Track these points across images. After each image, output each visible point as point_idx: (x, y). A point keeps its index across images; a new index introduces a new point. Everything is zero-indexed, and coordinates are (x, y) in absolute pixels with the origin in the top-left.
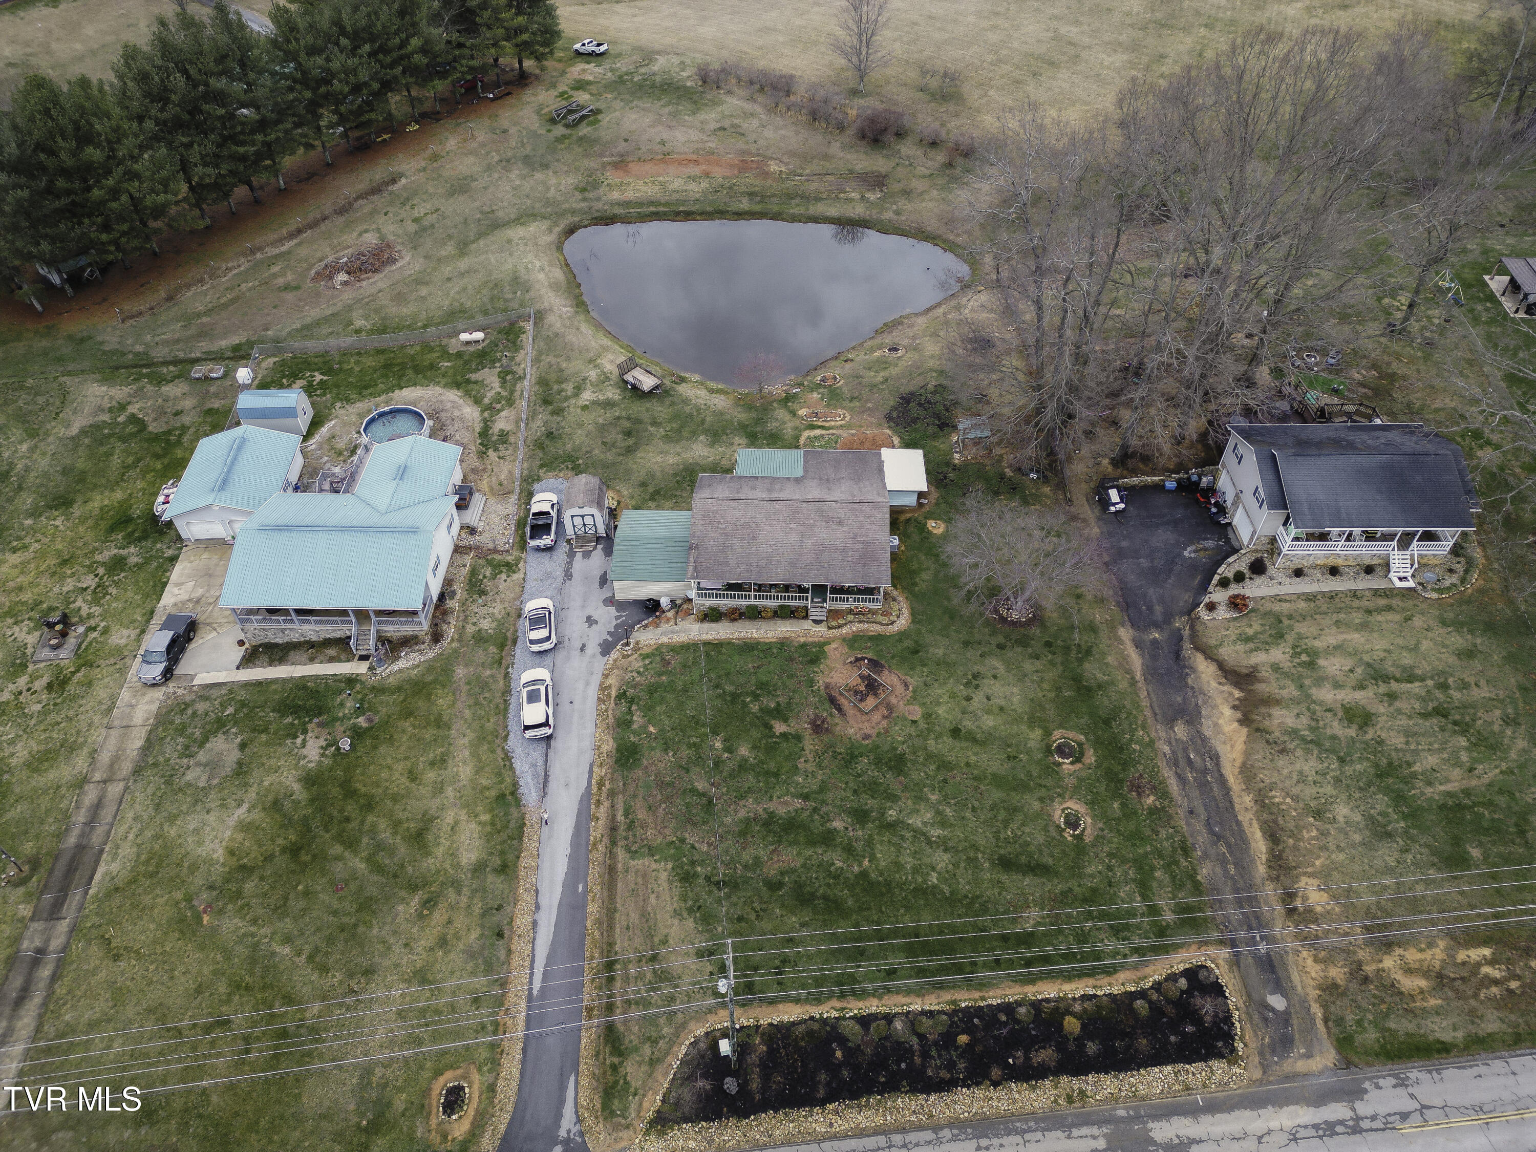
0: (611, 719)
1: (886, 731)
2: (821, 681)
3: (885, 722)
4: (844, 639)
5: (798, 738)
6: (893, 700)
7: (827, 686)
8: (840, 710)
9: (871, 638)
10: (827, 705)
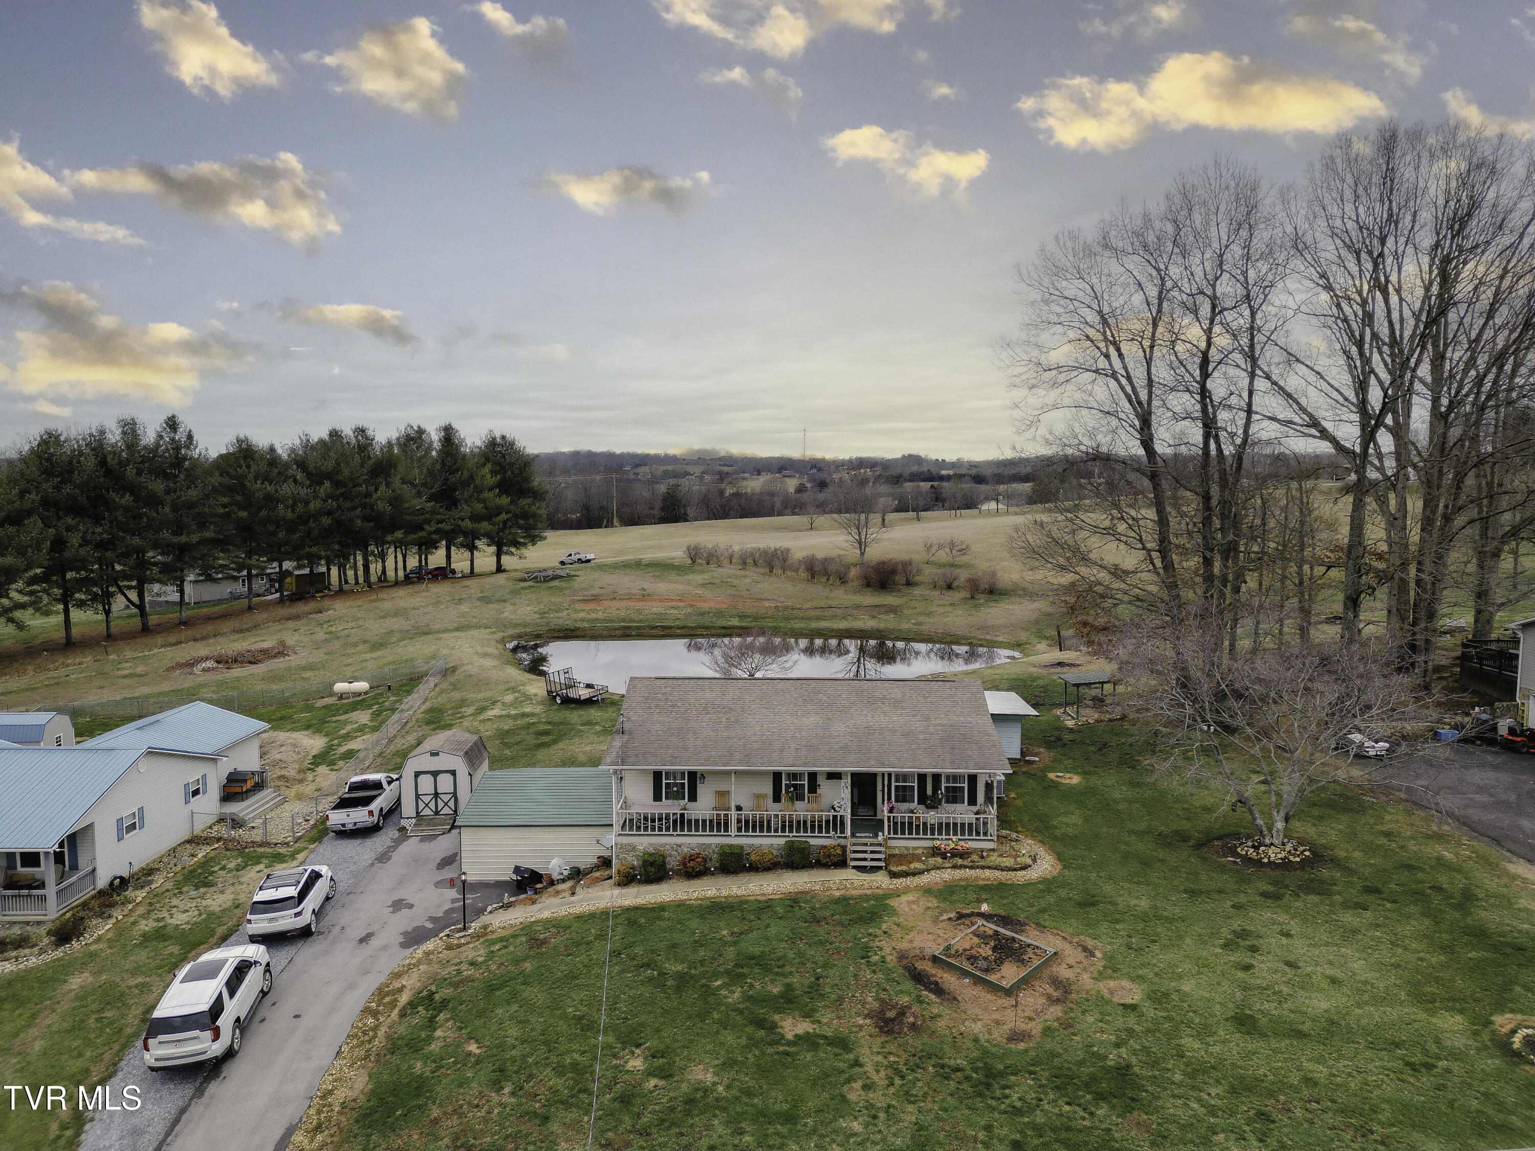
0: (379, 1041)
1: (1067, 1025)
2: (887, 949)
3: (1056, 1011)
4: (927, 891)
5: (842, 1043)
6: (1064, 973)
7: (902, 956)
8: (939, 991)
9: (985, 888)
10: (909, 985)
